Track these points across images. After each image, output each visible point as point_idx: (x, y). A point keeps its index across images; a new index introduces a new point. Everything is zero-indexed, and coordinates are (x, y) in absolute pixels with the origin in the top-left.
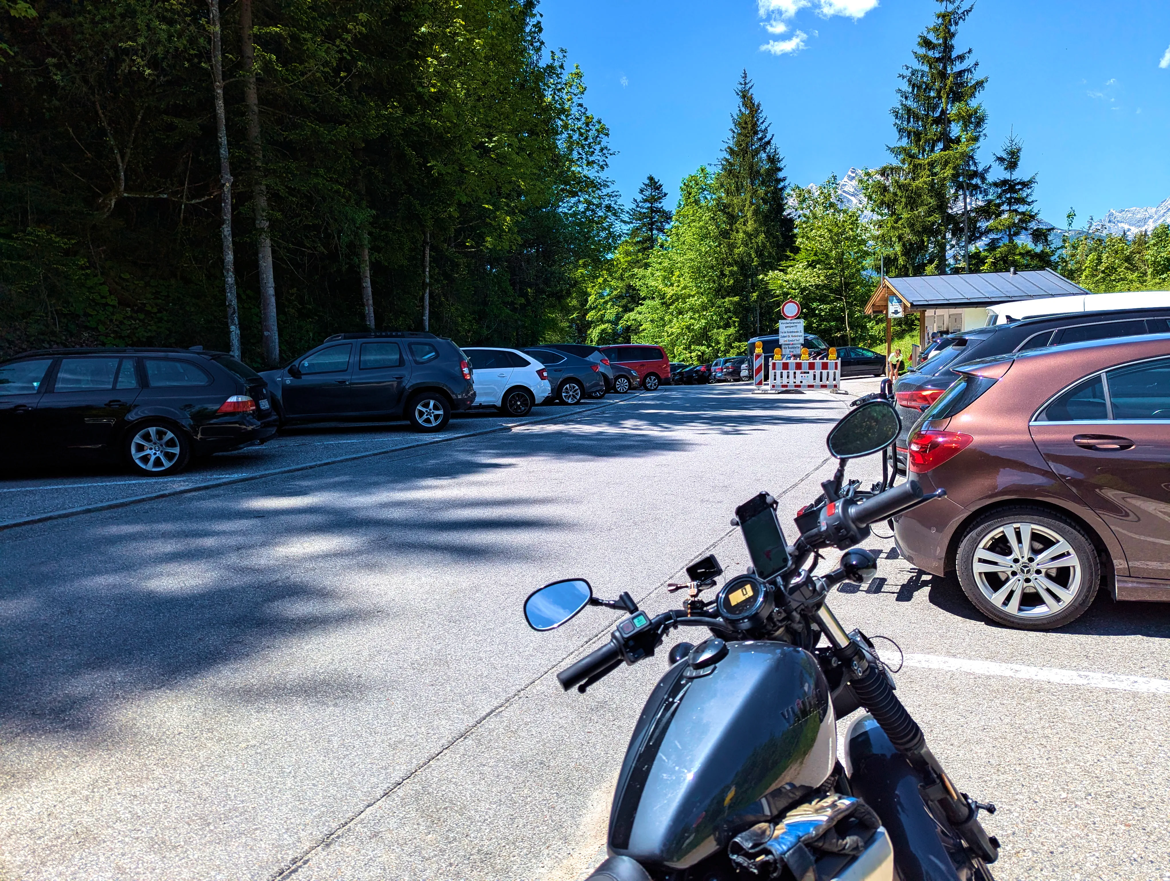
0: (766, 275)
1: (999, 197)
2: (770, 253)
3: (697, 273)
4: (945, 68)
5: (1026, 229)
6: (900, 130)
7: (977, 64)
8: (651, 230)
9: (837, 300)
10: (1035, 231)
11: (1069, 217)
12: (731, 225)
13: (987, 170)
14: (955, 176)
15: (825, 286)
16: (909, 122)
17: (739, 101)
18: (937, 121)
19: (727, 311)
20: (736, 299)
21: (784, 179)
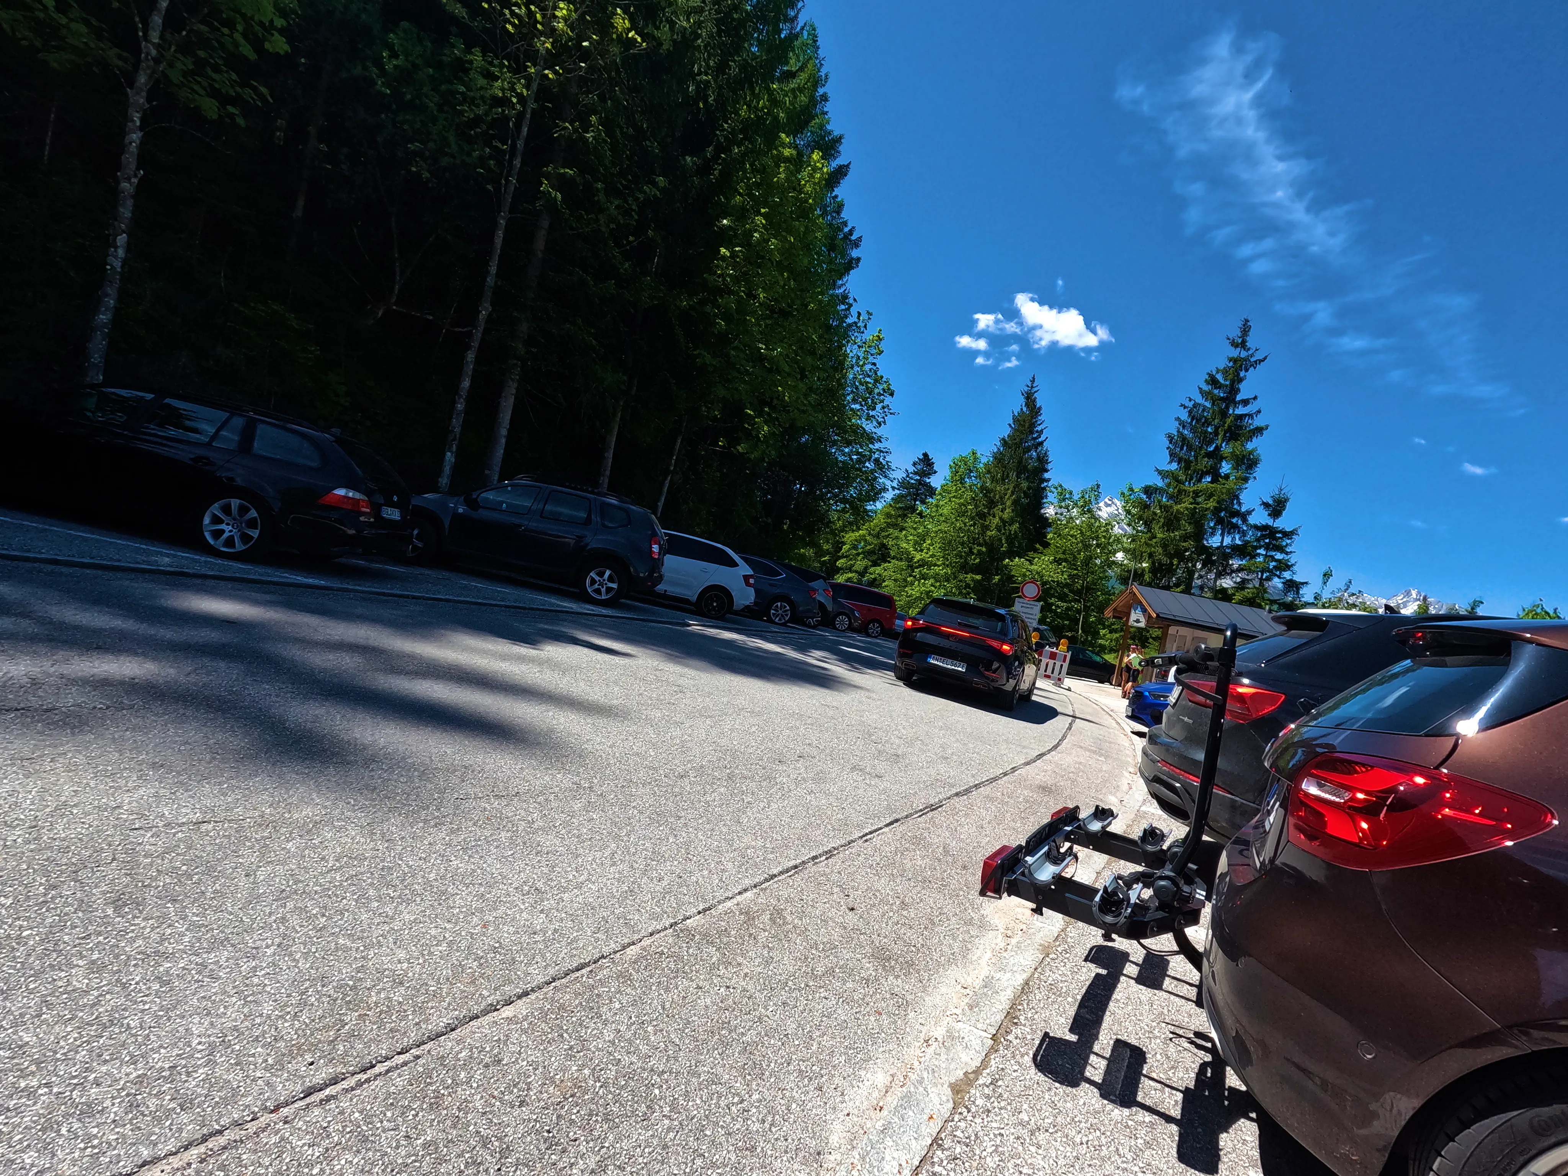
0: (1012, 561)
1: (1258, 540)
2: (1020, 544)
3: (947, 545)
4: (1227, 408)
5: (1279, 577)
6: (1172, 455)
7: (1259, 412)
8: (915, 500)
9: (1075, 601)
10: (1288, 581)
11: (1325, 575)
12: (990, 509)
13: (1249, 512)
14: (1217, 511)
15: (1067, 585)
16: (1182, 449)
17: (1022, 401)
18: (1209, 455)
19: (967, 586)
20: (978, 577)
21: (1048, 480)
